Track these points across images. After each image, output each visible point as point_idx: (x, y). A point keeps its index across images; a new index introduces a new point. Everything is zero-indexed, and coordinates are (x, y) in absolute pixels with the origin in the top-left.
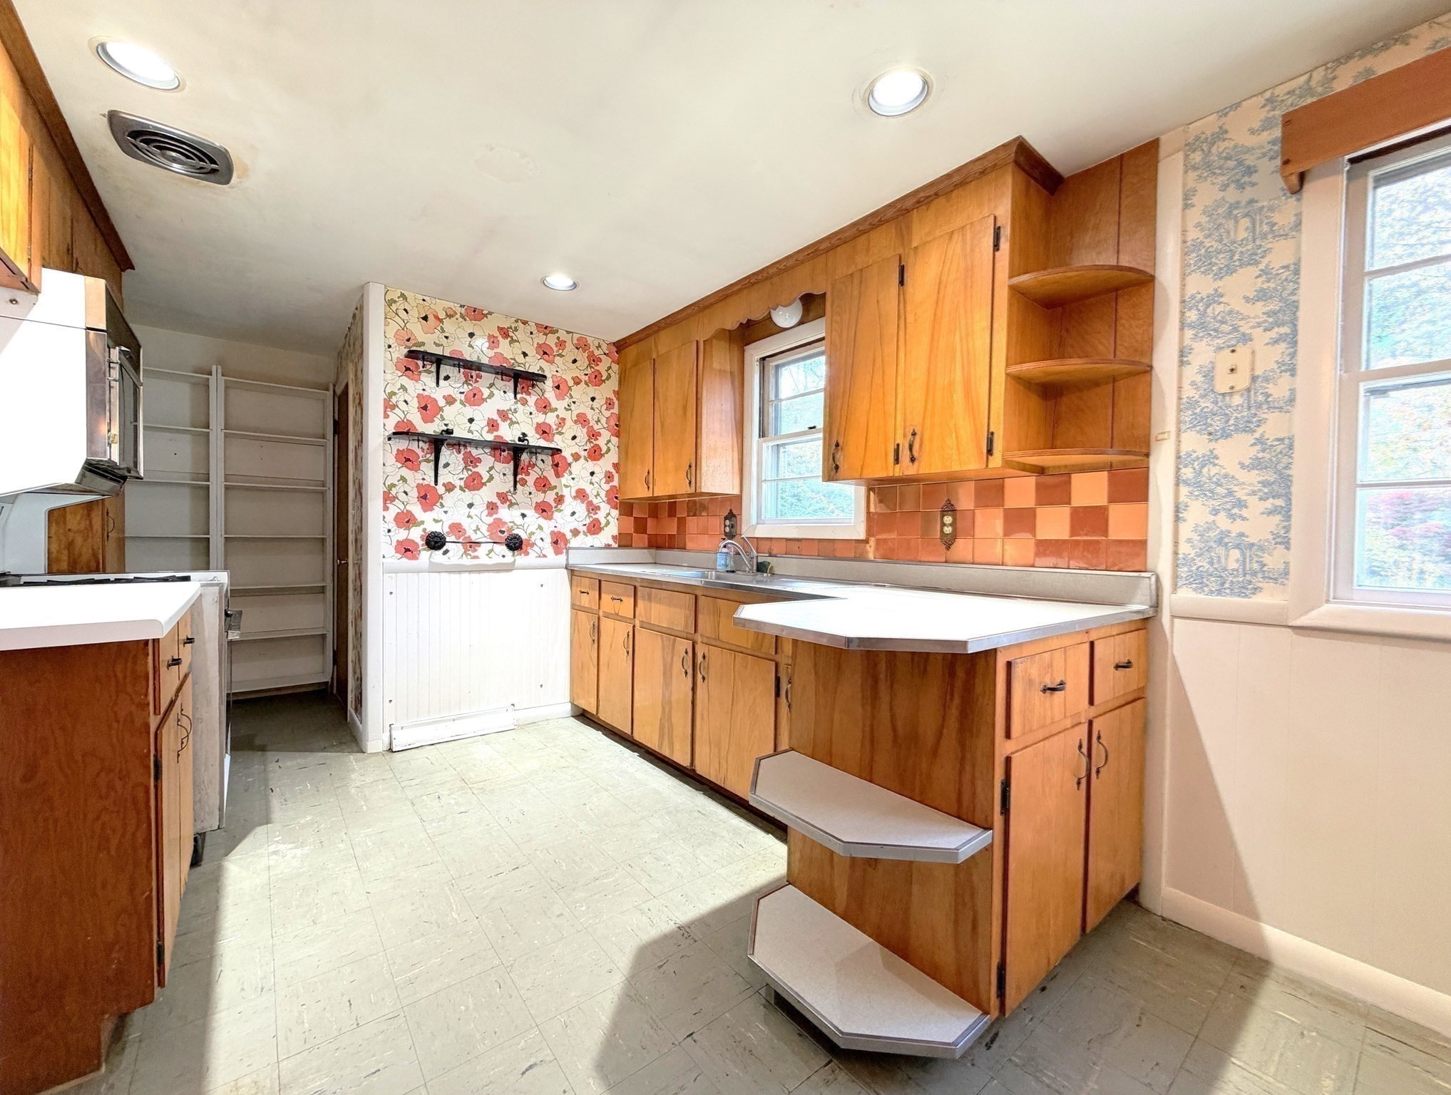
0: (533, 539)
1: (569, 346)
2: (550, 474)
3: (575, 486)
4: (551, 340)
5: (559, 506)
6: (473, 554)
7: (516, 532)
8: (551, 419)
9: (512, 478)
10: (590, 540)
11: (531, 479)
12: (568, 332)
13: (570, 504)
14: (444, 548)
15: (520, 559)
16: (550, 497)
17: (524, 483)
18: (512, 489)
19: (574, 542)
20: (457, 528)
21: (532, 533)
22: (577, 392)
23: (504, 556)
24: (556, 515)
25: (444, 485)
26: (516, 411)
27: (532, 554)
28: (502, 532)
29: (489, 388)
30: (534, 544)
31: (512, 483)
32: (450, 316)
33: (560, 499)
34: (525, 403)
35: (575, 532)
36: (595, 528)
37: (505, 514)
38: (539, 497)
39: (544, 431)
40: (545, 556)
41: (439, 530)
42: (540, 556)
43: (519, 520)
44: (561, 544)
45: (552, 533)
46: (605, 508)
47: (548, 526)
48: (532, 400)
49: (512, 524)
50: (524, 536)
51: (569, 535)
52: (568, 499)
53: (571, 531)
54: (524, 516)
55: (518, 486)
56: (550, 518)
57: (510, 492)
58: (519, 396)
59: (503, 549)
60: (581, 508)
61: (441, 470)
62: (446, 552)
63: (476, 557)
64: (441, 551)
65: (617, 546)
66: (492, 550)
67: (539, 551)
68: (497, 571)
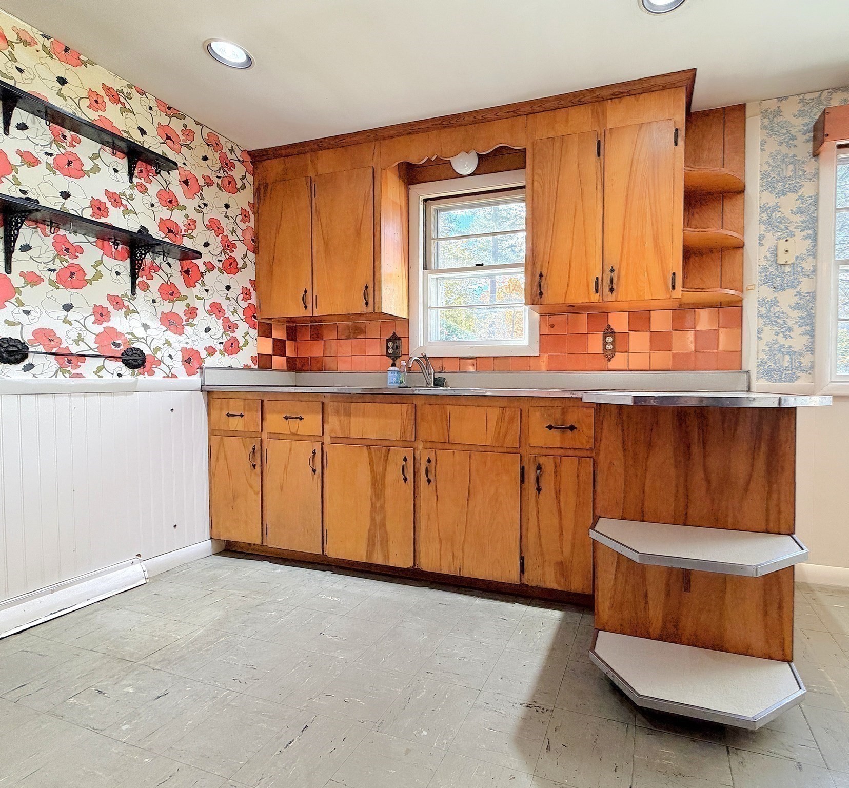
0: (159, 355)
1: (198, 141)
2: (178, 281)
3: (210, 299)
4: (176, 125)
5: (191, 320)
6: (73, 372)
7: (135, 345)
8: (178, 217)
9: (128, 280)
10: (227, 361)
11: (155, 283)
12: (197, 123)
13: (203, 319)
14: (26, 362)
15: (142, 378)
16: (179, 308)
17: (146, 288)
18: (129, 293)
19: (210, 362)
20: (46, 335)
21: (158, 349)
22: (210, 193)
23: (120, 375)
24: (188, 330)
25: (22, 274)
26: (131, 198)
27: (158, 375)
28: (118, 345)
29: (92, 159)
30: (160, 362)
31: (129, 286)
32: (26, 43)
33: (192, 312)
34: (144, 190)
35: (211, 351)
36: (232, 347)
37: (118, 321)
38: (166, 307)
39: (171, 229)
40: (175, 376)
41: (16, 336)
42: (168, 376)
43: (140, 332)
44: (195, 364)
45: (184, 351)
46: (243, 327)
47: (179, 342)
48: (154, 188)
49: (130, 336)
50: (147, 352)
51: (203, 354)
52: (201, 313)
53: (206, 349)
54: (146, 327)
55: (138, 290)
56: (182, 333)
57: (126, 295)
58: (135, 180)
59: (119, 366)
60: (217, 325)
61: (17, 255)
62: (30, 367)
63: (80, 376)
64: (21, 365)
65: (256, 367)
66: (103, 367)
67: (167, 371)
68: (112, 393)
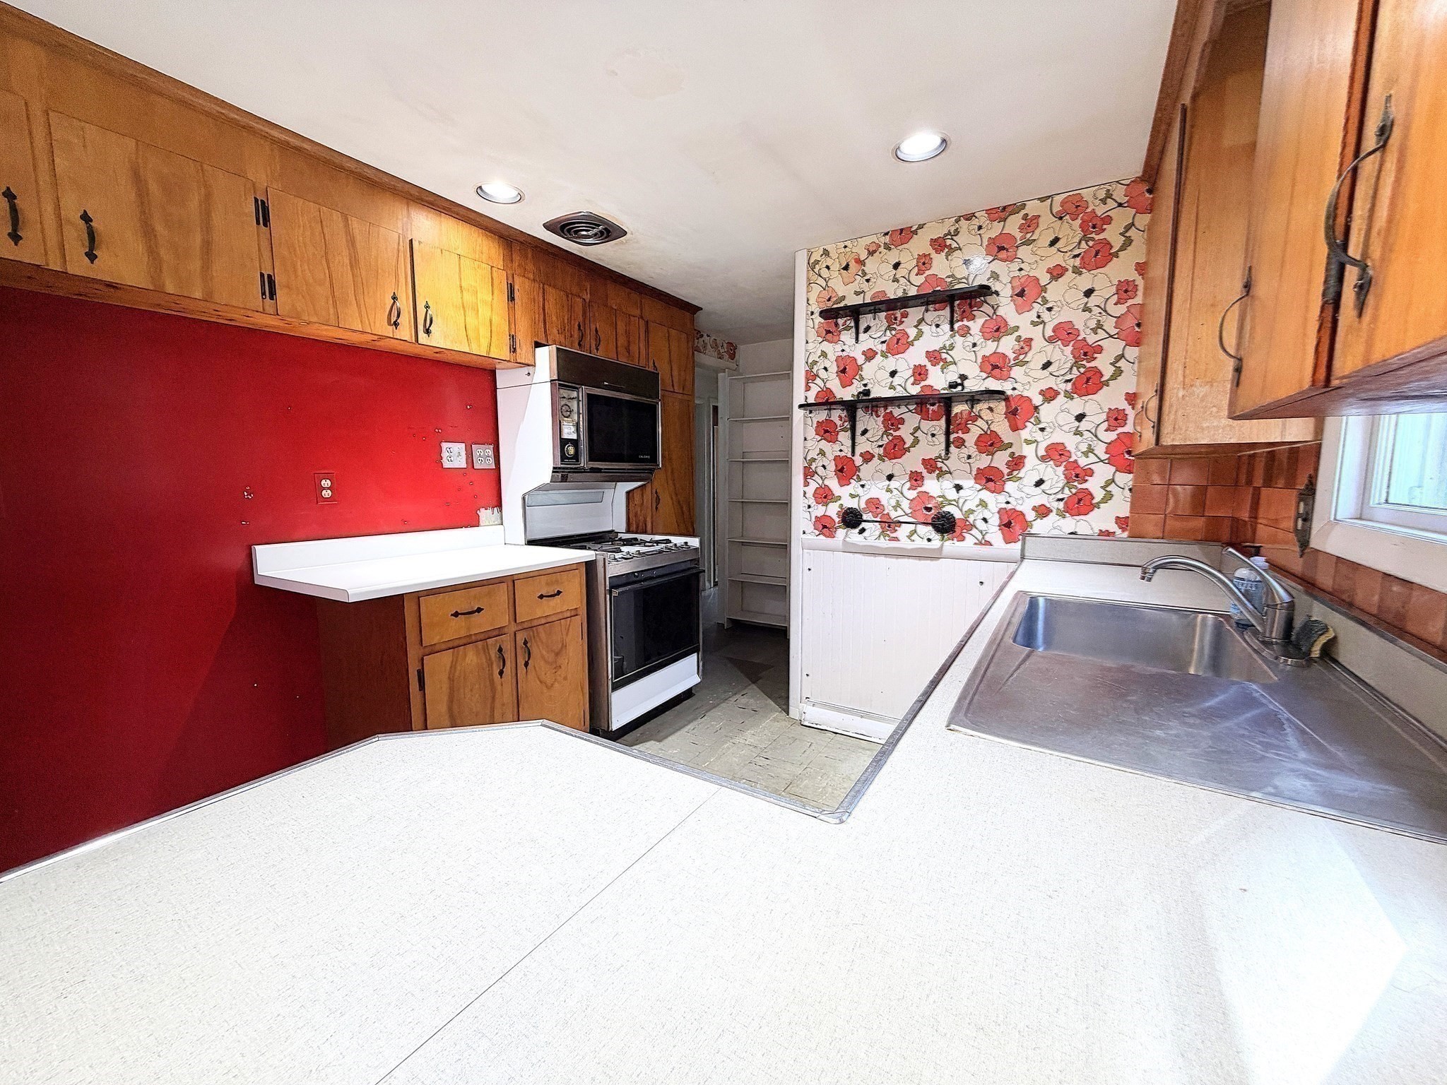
0: (971, 519)
1: (1047, 220)
2: (1001, 427)
3: (1045, 441)
4: (1013, 225)
5: (1015, 473)
6: (892, 535)
7: (947, 509)
8: (1007, 345)
9: (942, 439)
10: (1069, 524)
11: (971, 438)
12: (1042, 200)
13: (1033, 468)
14: (861, 527)
15: (951, 546)
16: (1000, 460)
17: (961, 443)
18: (943, 453)
19: (1040, 526)
20: (874, 504)
21: (972, 511)
22: (1055, 292)
23: (929, 540)
24: (1010, 486)
25: (861, 455)
26: (952, 347)
27: (969, 540)
28: (928, 509)
29: (916, 326)
30: (973, 526)
31: (943, 446)
32: (871, 253)
33: (1017, 462)
34: (966, 332)
35: (1042, 512)
36: (1080, 504)
37: (932, 486)
38: (983, 461)
39: (995, 366)
40: (989, 543)
41: (855, 506)
42: (981, 543)
43: (952, 495)
44: (1017, 528)
45: (1001, 512)
46: (1103, 472)
47: (995, 502)
48: (976, 326)
49: (941, 499)
50: (957, 514)
51: (1030, 515)
52: (1031, 461)
53: (1034, 509)
54: (958, 488)
55: (952, 448)
56: (1000, 490)
57: (940, 457)
58: (956, 326)
59: (927, 531)
60: (1055, 475)
61: (859, 439)
62: (863, 531)
63: (896, 539)
64: (857, 530)
65: (1125, 535)
66: (915, 531)
67: (980, 537)
68: (920, 558)
